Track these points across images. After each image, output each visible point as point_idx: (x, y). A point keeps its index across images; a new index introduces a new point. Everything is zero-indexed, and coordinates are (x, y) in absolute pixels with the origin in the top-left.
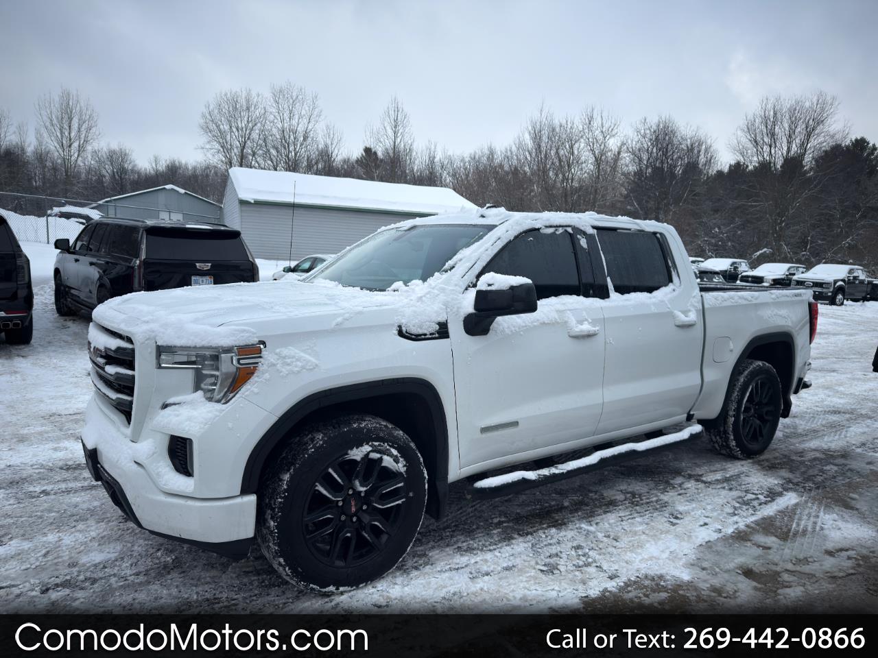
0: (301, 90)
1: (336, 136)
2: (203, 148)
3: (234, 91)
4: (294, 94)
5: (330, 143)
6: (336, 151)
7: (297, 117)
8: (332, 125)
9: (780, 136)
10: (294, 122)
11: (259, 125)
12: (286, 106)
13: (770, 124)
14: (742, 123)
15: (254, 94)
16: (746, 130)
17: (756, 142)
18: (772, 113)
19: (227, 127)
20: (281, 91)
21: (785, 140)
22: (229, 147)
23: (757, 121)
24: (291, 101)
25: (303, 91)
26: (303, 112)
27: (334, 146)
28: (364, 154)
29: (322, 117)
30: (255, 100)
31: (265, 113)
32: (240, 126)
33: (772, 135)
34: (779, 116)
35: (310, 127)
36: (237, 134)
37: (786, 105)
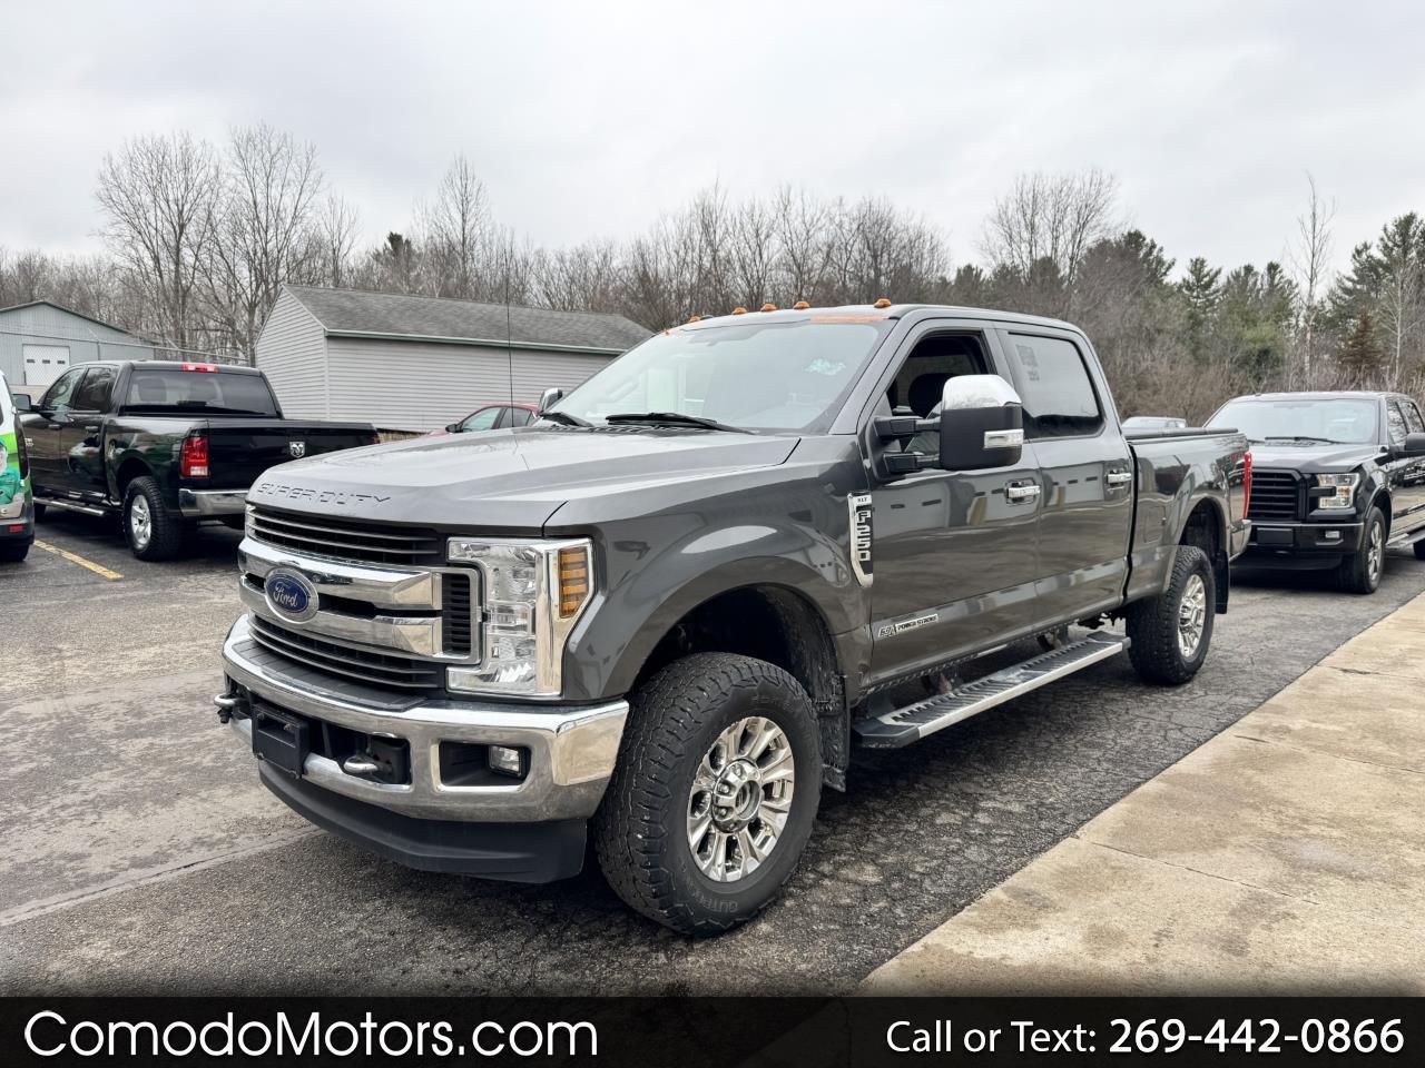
0: (285, 139)
1: (346, 217)
2: (103, 234)
3: (158, 136)
4: (274, 145)
5: (336, 228)
6: (346, 244)
7: (278, 182)
8: (340, 198)
9: (1041, 230)
10: (275, 192)
11: (208, 195)
12: (258, 164)
13: (1029, 212)
14: (991, 209)
15: (196, 142)
16: (996, 219)
17: (1011, 237)
18: (1030, 196)
19: (147, 199)
20: (249, 140)
21: (1049, 236)
22: (153, 232)
23: (1010, 206)
24: (267, 155)
25: (289, 139)
26: (290, 175)
27: (343, 232)
28: (389, 245)
29: (324, 184)
30: (198, 152)
31: (217, 176)
32: (171, 198)
33: (1032, 228)
34: (1039, 199)
35: (302, 201)
36: (167, 211)
37: (1049, 184)
